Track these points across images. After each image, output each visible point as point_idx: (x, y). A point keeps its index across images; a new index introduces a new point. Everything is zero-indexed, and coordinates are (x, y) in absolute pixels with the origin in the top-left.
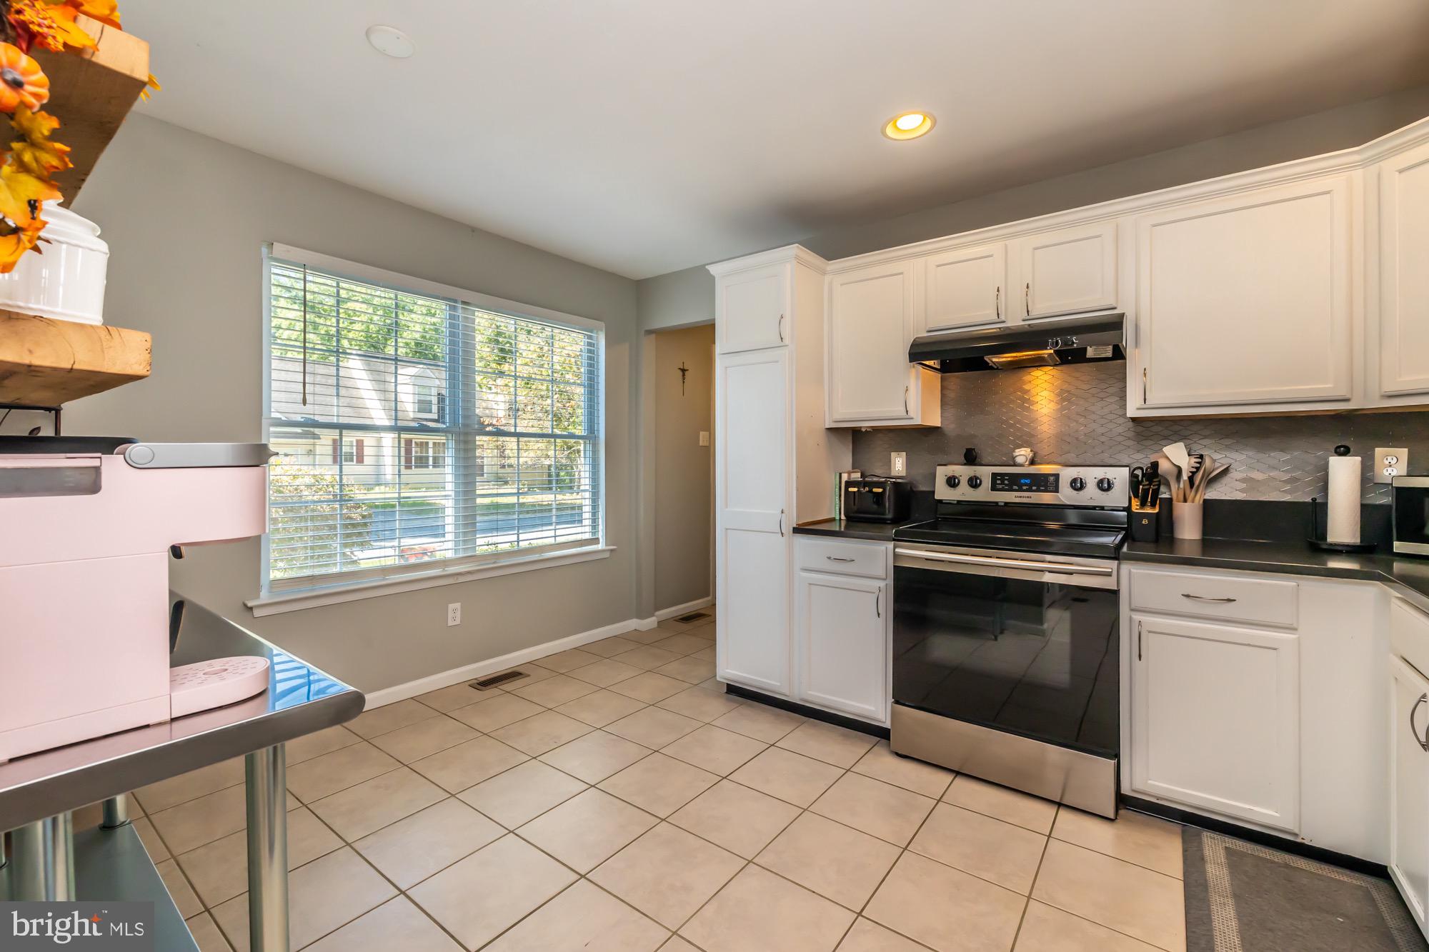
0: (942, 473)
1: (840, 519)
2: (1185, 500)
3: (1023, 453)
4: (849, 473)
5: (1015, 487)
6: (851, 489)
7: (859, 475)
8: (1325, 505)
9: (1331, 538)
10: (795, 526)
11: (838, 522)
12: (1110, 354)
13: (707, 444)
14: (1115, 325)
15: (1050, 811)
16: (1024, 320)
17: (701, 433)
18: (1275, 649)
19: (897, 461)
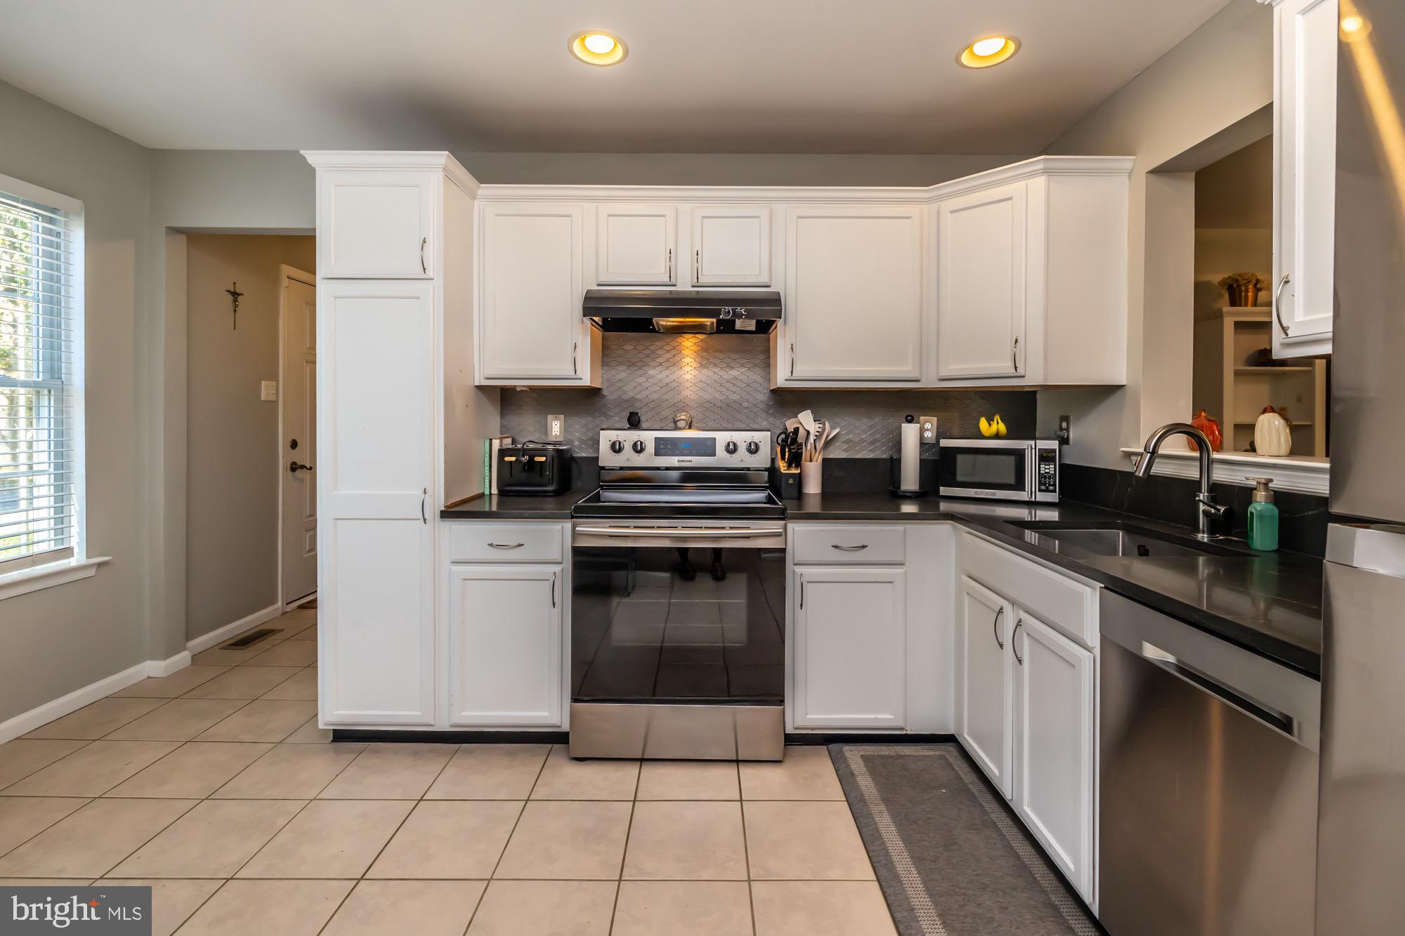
0: (607, 437)
1: (491, 494)
2: (811, 461)
3: (683, 417)
4: (501, 439)
5: (677, 452)
6: (507, 459)
7: (509, 440)
8: (899, 461)
9: (904, 487)
10: (443, 509)
11: (487, 498)
12: (753, 328)
13: (273, 398)
14: (775, 301)
15: (729, 772)
16: (693, 287)
17: (263, 382)
18: (892, 583)
19: (554, 424)
